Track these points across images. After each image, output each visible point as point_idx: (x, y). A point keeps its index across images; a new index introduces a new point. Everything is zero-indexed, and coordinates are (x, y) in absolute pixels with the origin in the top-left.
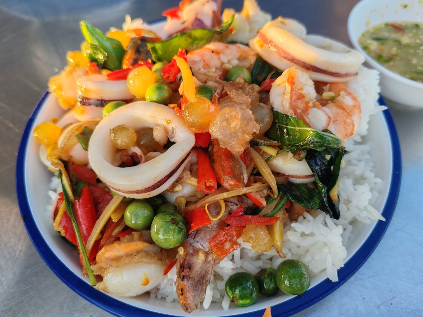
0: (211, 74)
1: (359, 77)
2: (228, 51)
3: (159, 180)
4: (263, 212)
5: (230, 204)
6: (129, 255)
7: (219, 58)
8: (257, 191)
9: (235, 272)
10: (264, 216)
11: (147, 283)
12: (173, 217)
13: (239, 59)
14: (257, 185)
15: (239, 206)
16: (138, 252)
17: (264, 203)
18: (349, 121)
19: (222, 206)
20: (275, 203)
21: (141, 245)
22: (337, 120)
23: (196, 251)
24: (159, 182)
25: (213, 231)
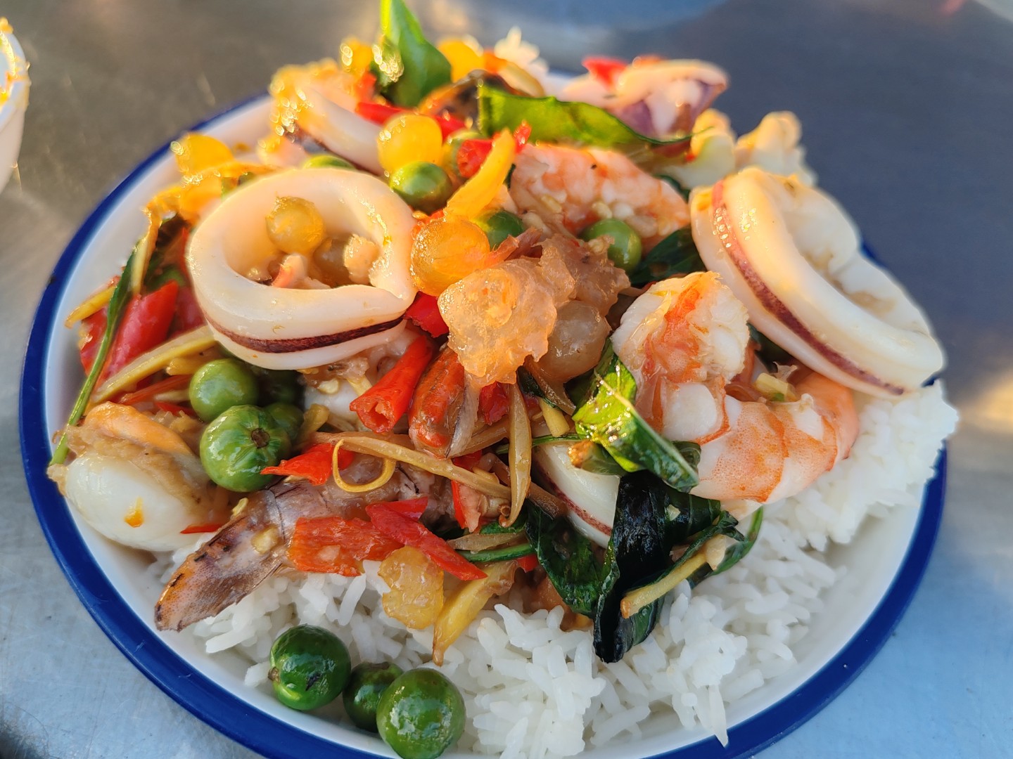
0: (550, 203)
1: (904, 403)
2: (628, 183)
3: (285, 337)
4: (462, 543)
5: (406, 481)
6: (136, 446)
7: (598, 186)
8: (478, 492)
9: (325, 626)
10: (458, 551)
11: (135, 521)
12: (265, 428)
13: (638, 212)
14: (481, 478)
15: (419, 496)
16: (157, 451)
17: (472, 523)
18: (771, 461)
19: (384, 474)
20: (497, 540)
21: (171, 442)
22: (740, 442)
23: (265, 525)
24: (282, 341)
25: (324, 508)
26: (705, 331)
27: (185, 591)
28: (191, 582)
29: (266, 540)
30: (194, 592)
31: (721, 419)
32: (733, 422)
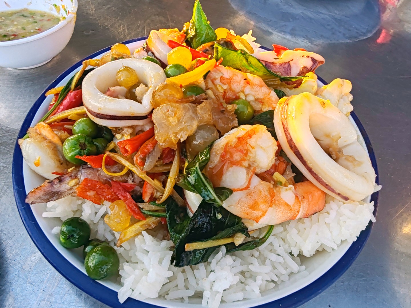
0: (220, 88)
2: (257, 88)
4: (141, 205)
5: (131, 177)
6: (45, 138)
7: (244, 87)
8: (154, 188)
10: (139, 208)
11: (37, 165)
12: (86, 143)
13: (256, 100)
14: (156, 183)
15: (132, 183)
16: (51, 142)
17: (146, 199)
18: (263, 206)
19: (123, 172)
20: (154, 207)
21: (56, 140)
22: (252, 195)
23: (76, 177)
24: (102, 114)
25: (97, 177)
26: (253, 148)
27: (39, 192)
28: (43, 189)
29: (73, 182)
30: (42, 193)
31: (247, 184)
32: (252, 186)
